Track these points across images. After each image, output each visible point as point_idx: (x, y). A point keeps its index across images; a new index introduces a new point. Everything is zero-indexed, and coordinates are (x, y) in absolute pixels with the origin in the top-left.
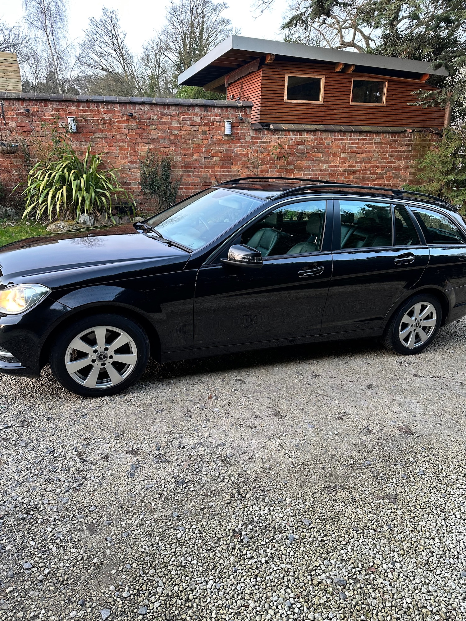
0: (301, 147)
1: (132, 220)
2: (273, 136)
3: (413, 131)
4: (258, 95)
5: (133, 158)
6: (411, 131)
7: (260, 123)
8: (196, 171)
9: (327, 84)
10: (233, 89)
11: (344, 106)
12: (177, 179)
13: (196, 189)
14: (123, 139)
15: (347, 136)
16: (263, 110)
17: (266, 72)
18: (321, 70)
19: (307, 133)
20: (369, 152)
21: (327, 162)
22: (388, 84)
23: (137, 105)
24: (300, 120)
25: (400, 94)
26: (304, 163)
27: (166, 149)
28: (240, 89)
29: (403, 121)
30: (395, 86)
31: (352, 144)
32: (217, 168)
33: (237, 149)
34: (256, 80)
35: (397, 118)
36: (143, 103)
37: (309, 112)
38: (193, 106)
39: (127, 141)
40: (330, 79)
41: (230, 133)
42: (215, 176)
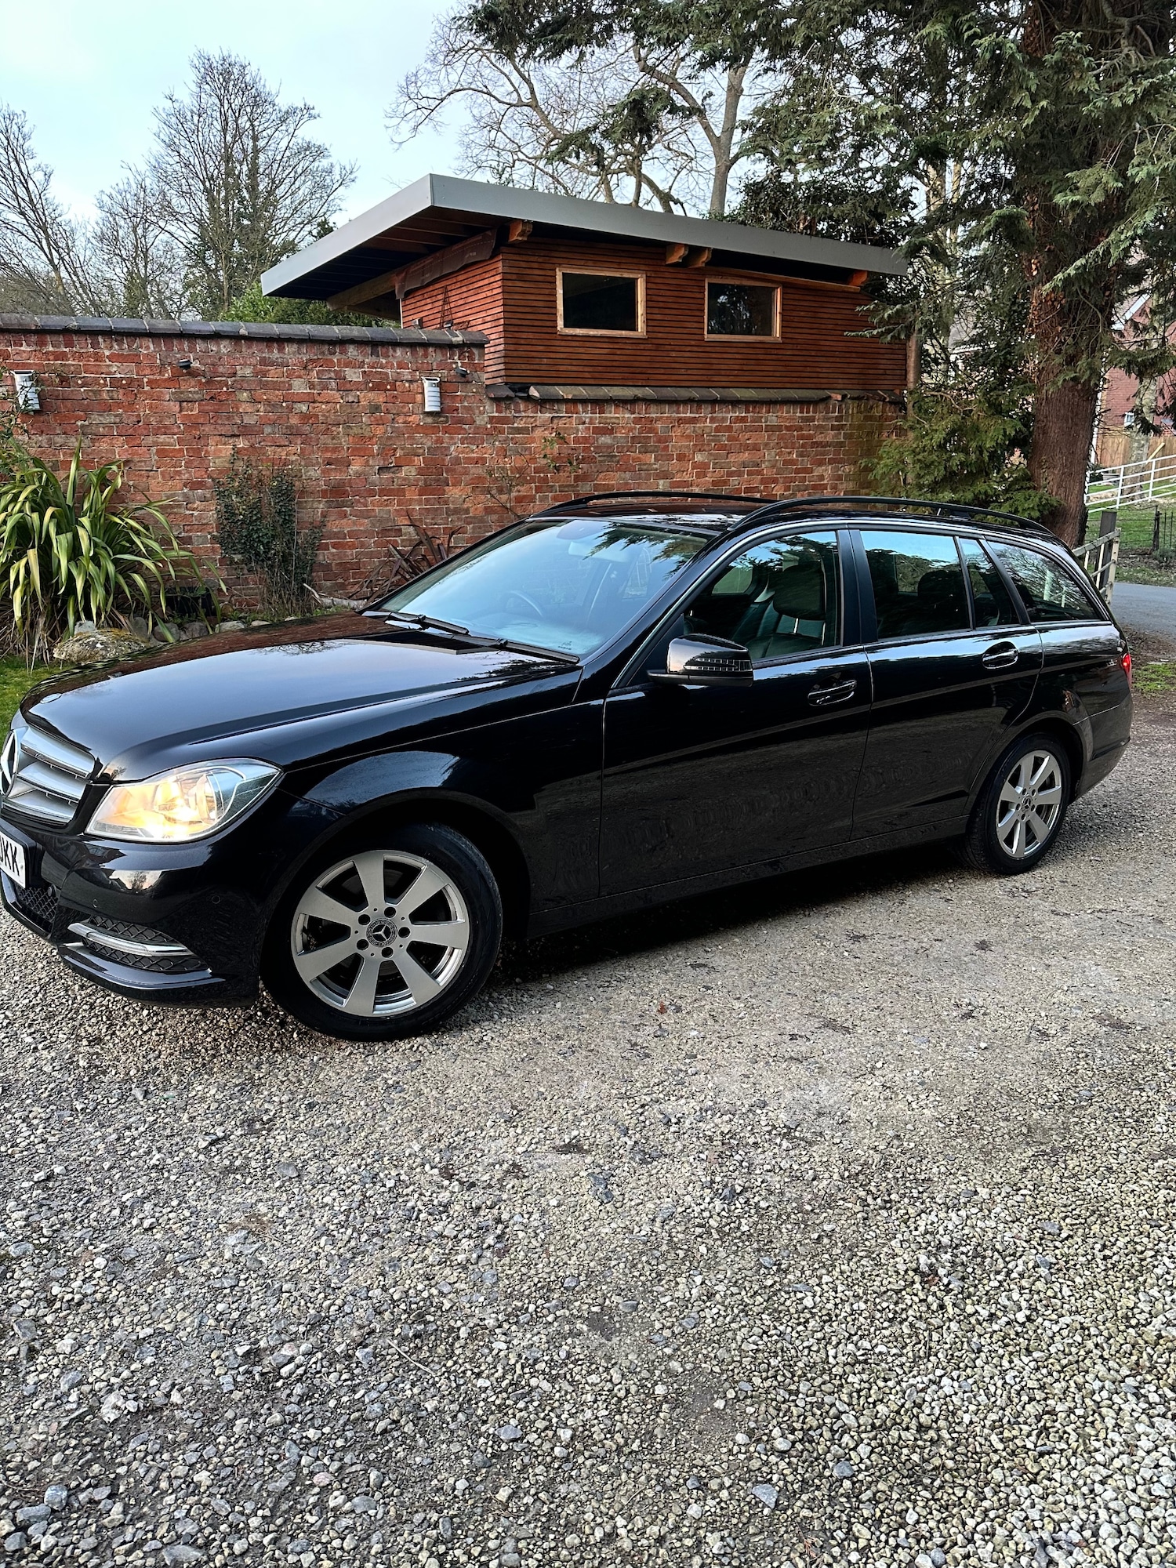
0: (605, 440)
1: (213, 629)
2: (539, 414)
3: (844, 397)
4: (495, 317)
5: (194, 474)
6: (839, 397)
7: (506, 384)
8: (358, 502)
9: (650, 292)
10: (418, 304)
11: (693, 343)
12: (311, 523)
13: (362, 545)
14: (166, 427)
15: (705, 411)
16: (510, 353)
17: (513, 263)
18: (635, 261)
19: (617, 406)
20: (756, 448)
21: (665, 475)
22: (783, 294)
23: (199, 341)
24: (597, 375)
25: (810, 314)
26: (614, 478)
27: (279, 450)
28: (441, 303)
29: (821, 375)
30: (797, 297)
31: (717, 430)
32: (411, 494)
33: (456, 448)
34: (486, 281)
35: (809, 369)
36: (216, 336)
37: (616, 358)
38: (343, 342)
39: (176, 430)
40: (658, 280)
41: (438, 409)
42: (408, 514)
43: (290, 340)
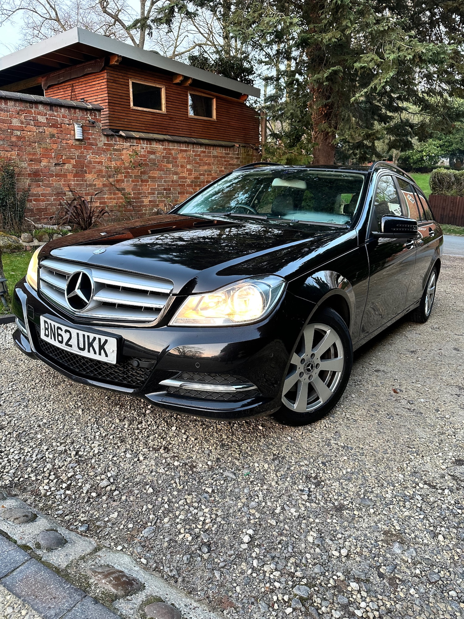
0: (152, 156)
2: (125, 143)
4: (103, 99)
6: (238, 146)
7: (110, 129)
8: (46, 179)
9: (167, 94)
11: (184, 118)
12: (23, 189)
13: (48, 200)
15: (190, 147)
16: (111, 115)
17: (111, 75)
18: (161, 80)
19: (156, 142)
20: (209, 164)
21: (176, 173)
22: (216, 101)
24: (147, 128)
25: (227, 111)
26: (157, 174)
27: (7, 153)
29: (231, 136)
30: (221, 103)
31: (195, 156)
32: (70, 177)
33: (89, 157)
34: (97, 82)
35: (226, 133)
37: (155, 121)
38: (36, 103)
40: (170, 90)
41: (81, 138)
42: (69, 186)
43: (11, 99)
